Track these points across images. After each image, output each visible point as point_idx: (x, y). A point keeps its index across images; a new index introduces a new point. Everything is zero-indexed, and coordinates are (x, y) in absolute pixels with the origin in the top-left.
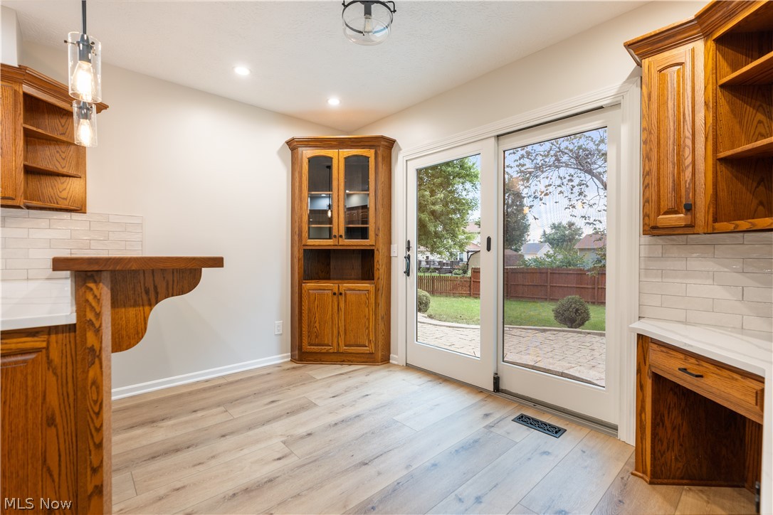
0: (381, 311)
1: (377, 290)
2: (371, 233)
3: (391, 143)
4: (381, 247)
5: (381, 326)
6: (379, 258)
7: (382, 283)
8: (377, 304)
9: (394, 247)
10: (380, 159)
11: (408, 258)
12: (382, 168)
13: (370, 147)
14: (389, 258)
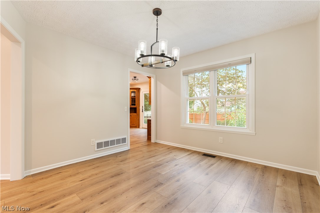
0: (138, 119)
1: (137, 115)
2: (136, 105)
3: (139, 89)
4: (138, 107)
5: (138, 121)
6: (137, 109)
7: (138, 113)
8: (137, 117)
9: (140, 107)
10: (137, 92)
11: (143, 109)
12: (138, 93)
13: (136, 89)
14: (139, 109)
